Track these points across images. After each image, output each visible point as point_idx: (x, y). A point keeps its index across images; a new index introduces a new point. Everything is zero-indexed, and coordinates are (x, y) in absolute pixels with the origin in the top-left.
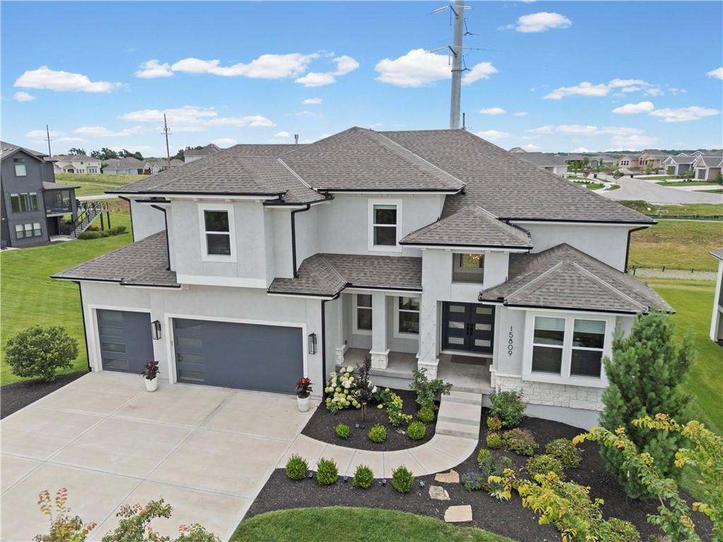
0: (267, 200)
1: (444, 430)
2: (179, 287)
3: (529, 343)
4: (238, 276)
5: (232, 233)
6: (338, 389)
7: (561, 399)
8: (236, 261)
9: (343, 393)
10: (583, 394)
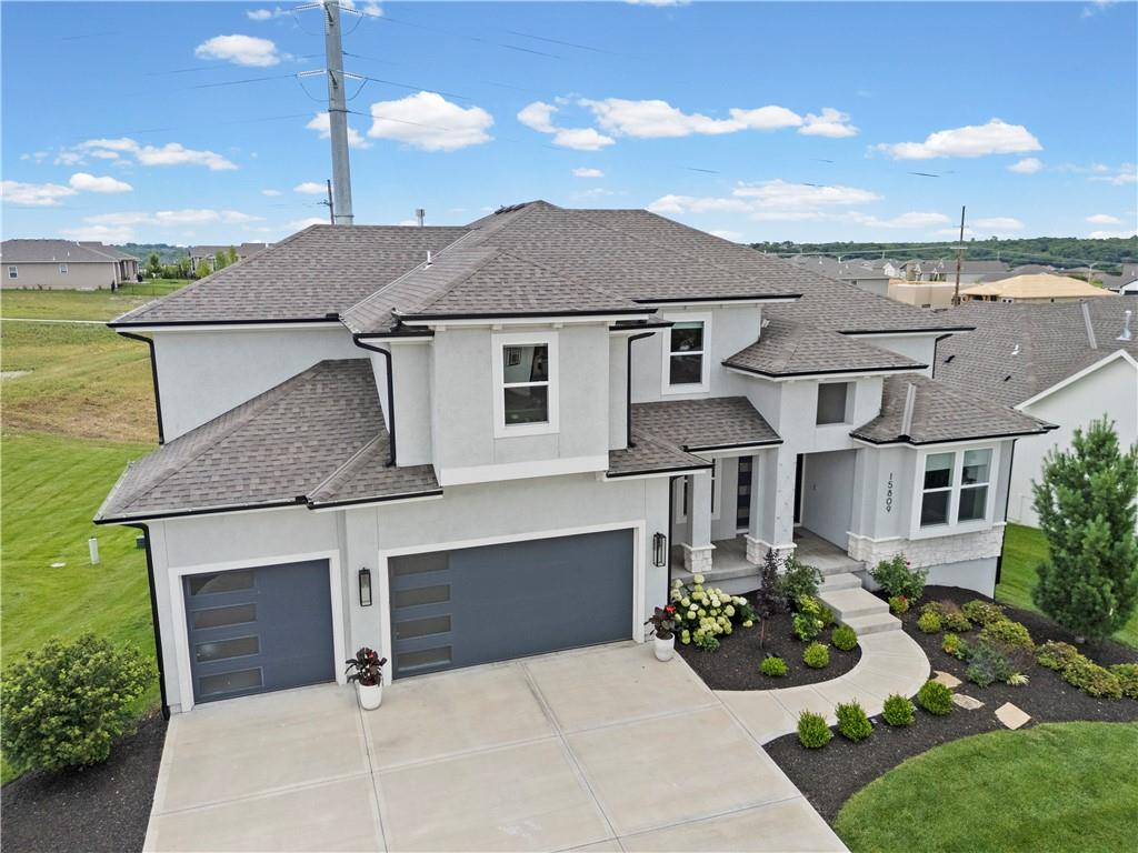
0: (617, 322)
1: (864, 629)
2: (441, 493)
3: (919, 490)
4: (559, 456)
5: (552, 383)
6: (702, 612)
7: (938, 555)
8: (557, 432)
9: (710, 616)
10: (959, 543)
